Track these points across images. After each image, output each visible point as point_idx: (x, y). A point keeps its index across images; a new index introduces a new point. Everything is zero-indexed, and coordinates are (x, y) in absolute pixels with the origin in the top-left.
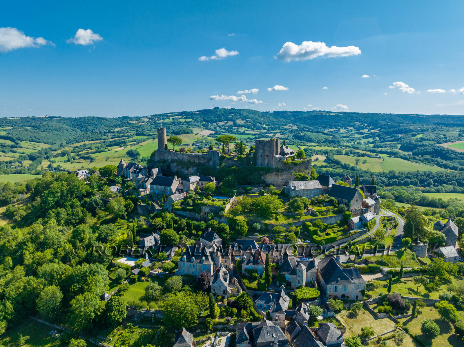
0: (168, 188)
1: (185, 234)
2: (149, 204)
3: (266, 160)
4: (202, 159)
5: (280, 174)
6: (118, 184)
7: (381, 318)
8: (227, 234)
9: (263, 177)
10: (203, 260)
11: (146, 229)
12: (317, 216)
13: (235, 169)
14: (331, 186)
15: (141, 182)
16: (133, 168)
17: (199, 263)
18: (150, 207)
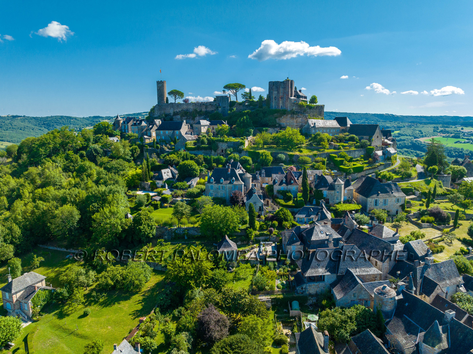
0: (177, 132)
1: (205, 167)
2: (157, 147)
3: (281, 102)
4: (210, 106)
5: (295, 116)
6: (117, 136)
7: (425, 228)
8: (250, 165)
9: (277, 120)
10: (233, 181)
11: (159, 165)
12: (341, 149)
13: (248, 112)
14: (349, 126)
15: (144, 131)
16: (132, 121)
17: (229, 183)
18: (159, 151)
